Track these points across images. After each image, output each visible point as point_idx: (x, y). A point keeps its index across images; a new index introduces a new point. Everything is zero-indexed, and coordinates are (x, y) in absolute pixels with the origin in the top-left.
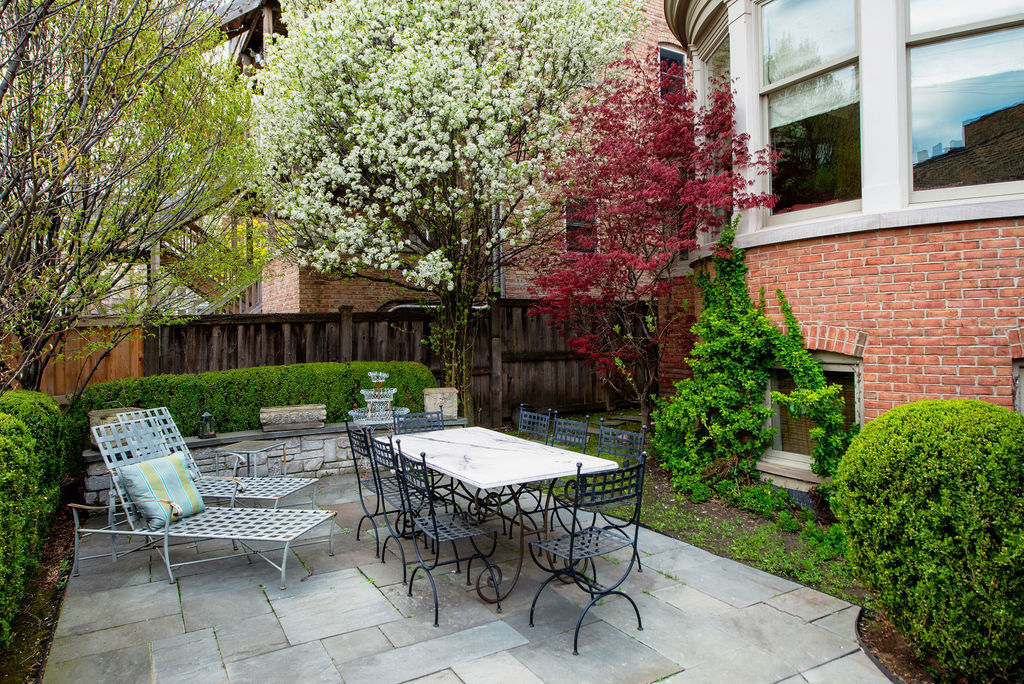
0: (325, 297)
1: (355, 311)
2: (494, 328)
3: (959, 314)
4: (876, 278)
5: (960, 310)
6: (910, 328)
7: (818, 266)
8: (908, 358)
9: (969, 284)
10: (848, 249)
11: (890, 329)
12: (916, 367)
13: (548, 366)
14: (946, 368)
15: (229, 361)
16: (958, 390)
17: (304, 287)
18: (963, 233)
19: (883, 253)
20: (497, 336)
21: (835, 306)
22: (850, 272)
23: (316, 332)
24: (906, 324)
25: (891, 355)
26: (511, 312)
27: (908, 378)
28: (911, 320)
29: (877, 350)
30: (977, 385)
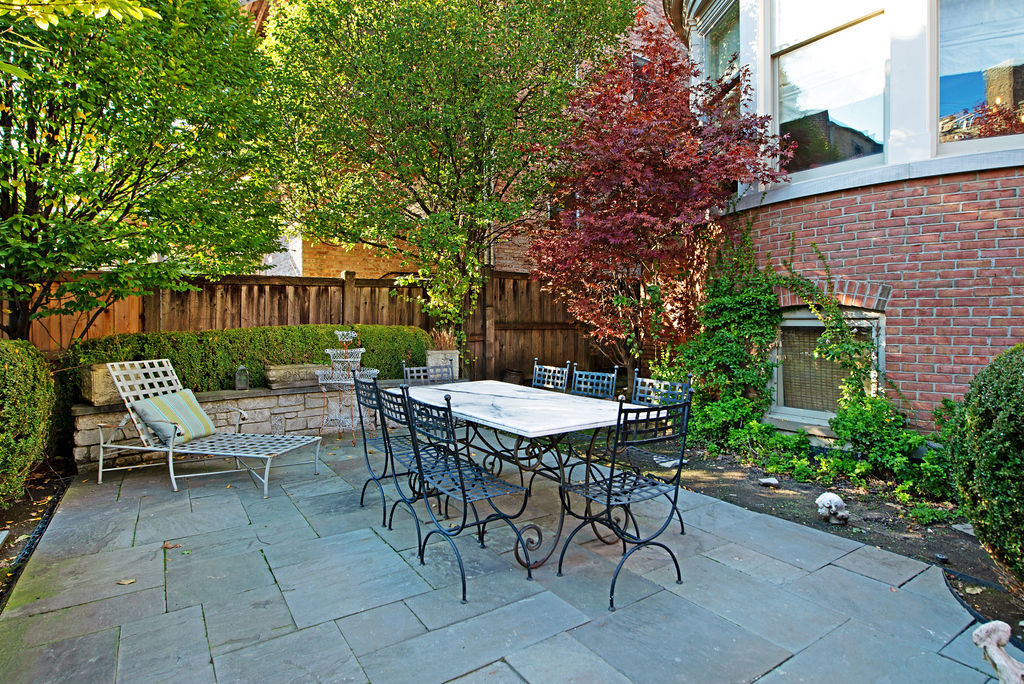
0: (328, 267)
1: (357, 277)
2: (488, 298)
3: (993, 264)
4: (903, 230)
5: (993, 260)
6: (938, 279)
7: (838, 219)
8: (935, 310)
9: (1004, 234)
10: (872, 200)
11: (916, 281)
12: (944, 319)
13: (535, 334)
14: (976, 319)
15: (233, 320)
16: (989, 341)
17: (307, 256)
18: (999, 181)
19: (910, 204)
20: (491, 306)
21: (855, 260)
22: (873, 224)
23: (319, 295)
24: (935, 276)
25: (917, 307)
26: (504, 284)
27: (935, 330)
28: (940, 271)
29: (901, 303)
30: (1009, 336)
